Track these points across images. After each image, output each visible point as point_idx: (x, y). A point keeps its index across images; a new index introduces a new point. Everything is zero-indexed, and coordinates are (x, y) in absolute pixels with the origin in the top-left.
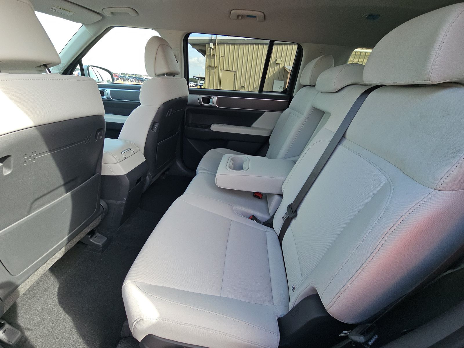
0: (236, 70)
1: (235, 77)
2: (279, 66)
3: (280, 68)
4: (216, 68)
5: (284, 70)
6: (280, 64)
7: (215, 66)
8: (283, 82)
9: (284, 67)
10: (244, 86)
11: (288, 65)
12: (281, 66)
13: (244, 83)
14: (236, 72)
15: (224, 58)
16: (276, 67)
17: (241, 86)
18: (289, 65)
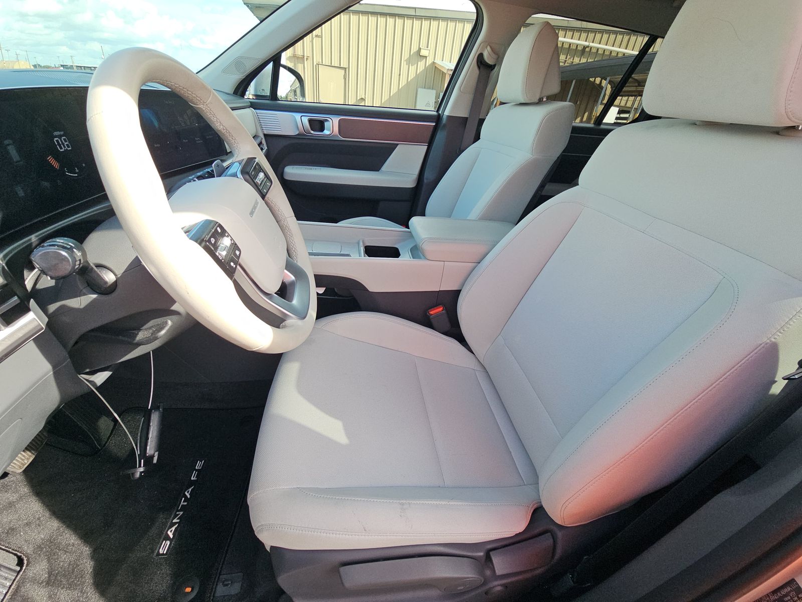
0: (347, 67)
1: (345, 79)
2: (424, 60)
3: (427, 65)
4: (307, 59)
5: (434, 68)
6: (426, 57)
7: (305, 55)
8: (434, 92)
9: (434, 63)
10: (364, 98)
11: (441, 60)
12: (429, 61)
13: (364, 94)
14: (347, 69)
15: (322, 39)
16: (419, 63)
17: (358, 98)
18: (443, 61)
